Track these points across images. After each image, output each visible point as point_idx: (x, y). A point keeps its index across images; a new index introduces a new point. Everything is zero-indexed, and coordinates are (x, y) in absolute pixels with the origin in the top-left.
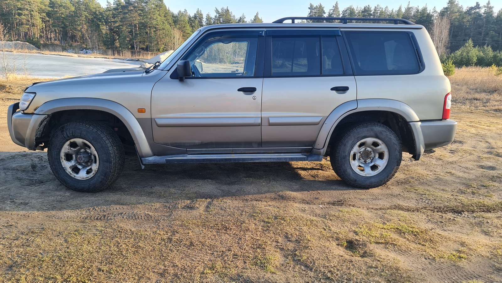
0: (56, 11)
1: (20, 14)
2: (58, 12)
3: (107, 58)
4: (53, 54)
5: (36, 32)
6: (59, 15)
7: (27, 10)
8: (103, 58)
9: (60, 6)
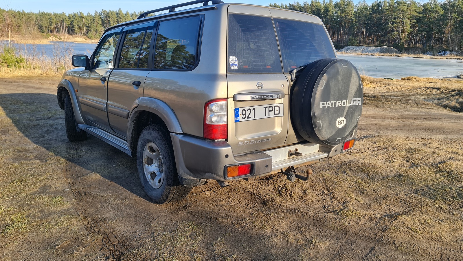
0: (426, 16)
1: (393, 23)
2: (427, 17)
3: (459, 59)
4: (407, 56)
5: (403, 37)
6: (427, 20)
7: (400, 18)
8: (456, 59)
9: (430, 11)
